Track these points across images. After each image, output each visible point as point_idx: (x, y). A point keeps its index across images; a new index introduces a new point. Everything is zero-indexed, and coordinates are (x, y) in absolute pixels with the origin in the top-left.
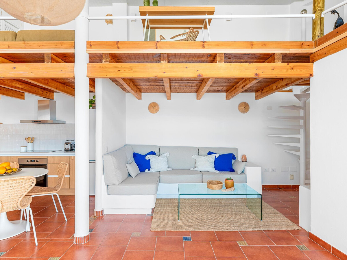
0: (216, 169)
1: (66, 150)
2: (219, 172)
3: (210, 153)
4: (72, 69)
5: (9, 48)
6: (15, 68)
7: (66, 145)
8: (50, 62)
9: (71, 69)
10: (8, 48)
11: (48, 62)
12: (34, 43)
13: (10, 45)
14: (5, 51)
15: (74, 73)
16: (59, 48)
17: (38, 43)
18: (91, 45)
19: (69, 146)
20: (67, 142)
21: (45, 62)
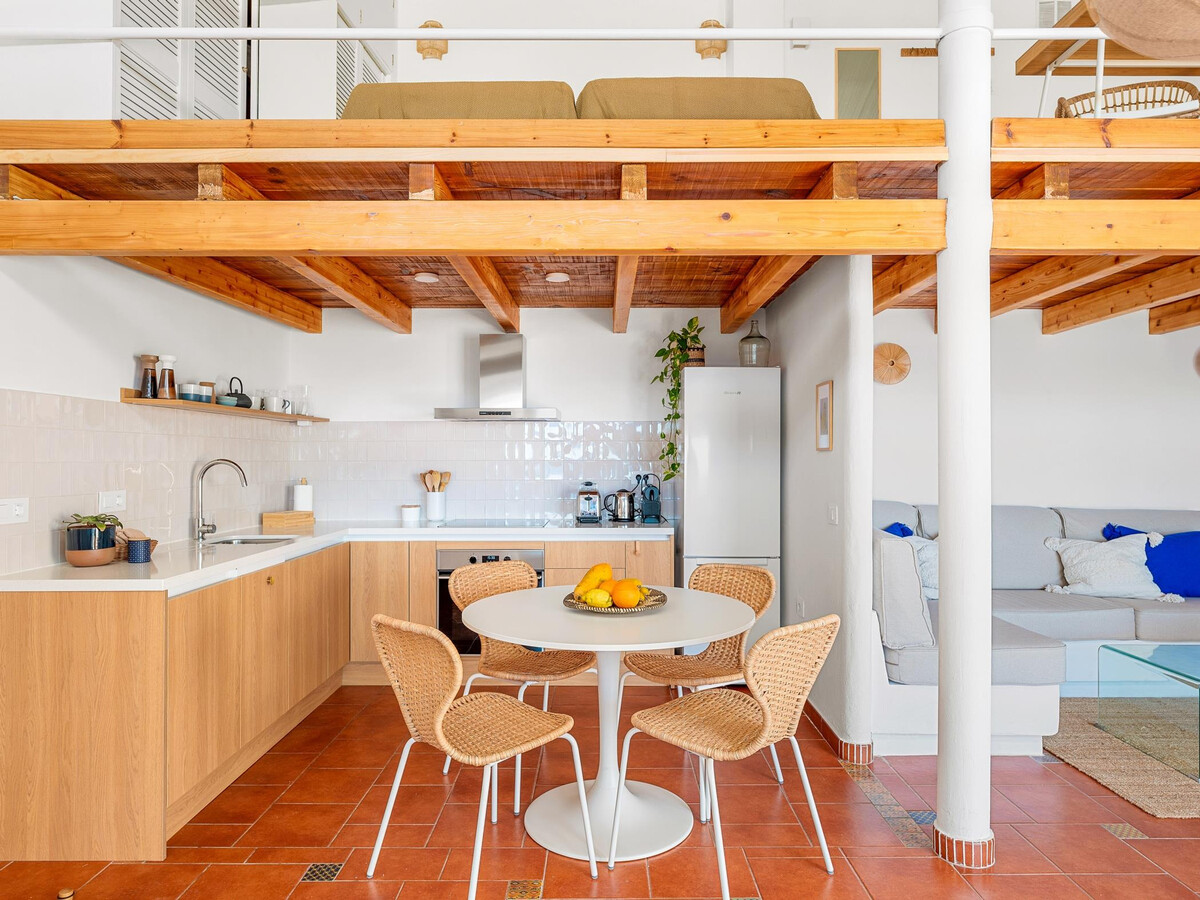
0: (1165, 591)
1: (585, 521)
2: (1183, 599)
3: (1112, 533)
4: (937, 219)
5: (708, 145)
6: (726, 216)
7: (586, 499)
8: (855, 197)
9: (935, 222)
10: (703, 144)
11: (847, 196)
12: (798, 127)
13: (710, 135)
14: (694, 153)
15: (945, 235)
16: (892, 145)
17: (812, 127)
18: (1010, 134)
19: (595, 503)
20: (589, 488)
21: (835, 196)
